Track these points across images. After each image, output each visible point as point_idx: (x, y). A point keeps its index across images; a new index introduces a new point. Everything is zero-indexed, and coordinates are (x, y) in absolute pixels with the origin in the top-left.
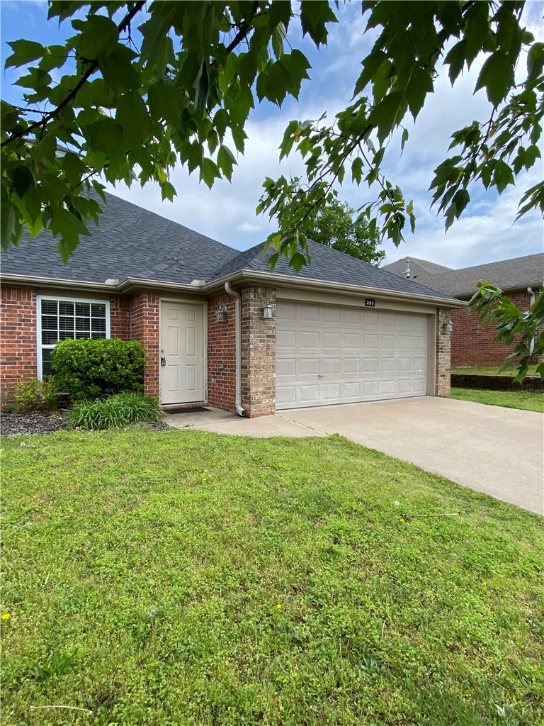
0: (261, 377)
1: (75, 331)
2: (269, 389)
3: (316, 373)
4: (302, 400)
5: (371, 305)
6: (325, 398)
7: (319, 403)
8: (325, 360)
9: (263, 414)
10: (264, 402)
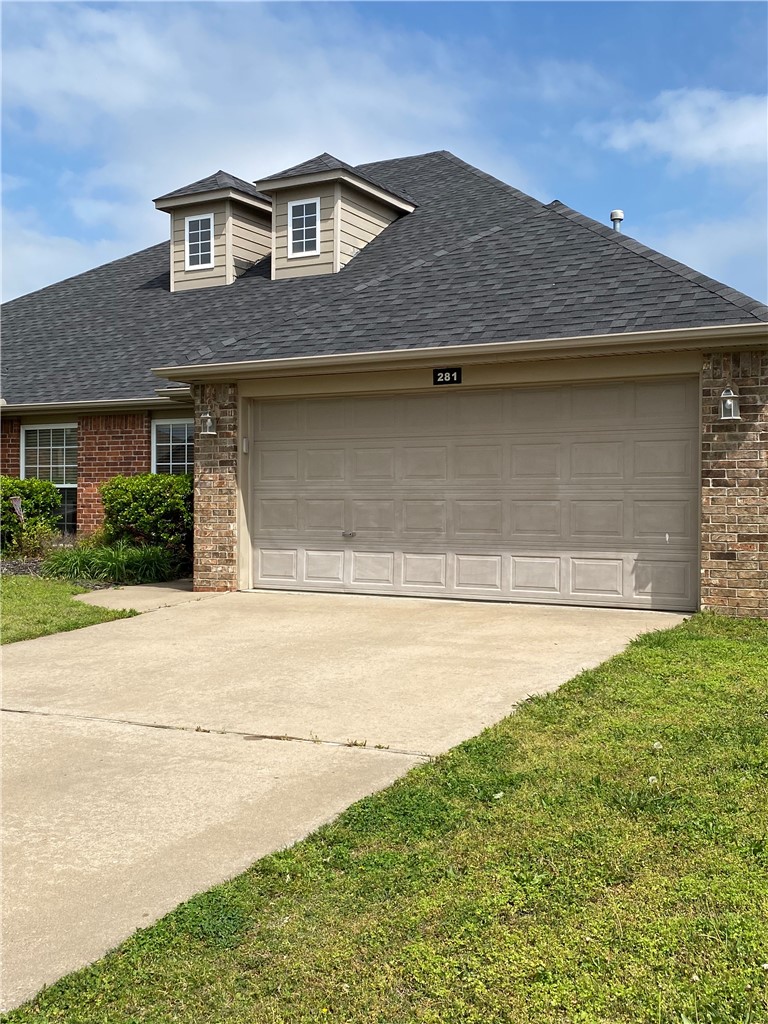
0: (211, 528)
1: (186, 464)
2: (223, 548)
3: (339, 528)
4: (309, 577)
5: (452, 381)
6: (356, 580)
7: (343, 586)
8: (360, 503)
9: (213, 589)
10: (214, 570)
